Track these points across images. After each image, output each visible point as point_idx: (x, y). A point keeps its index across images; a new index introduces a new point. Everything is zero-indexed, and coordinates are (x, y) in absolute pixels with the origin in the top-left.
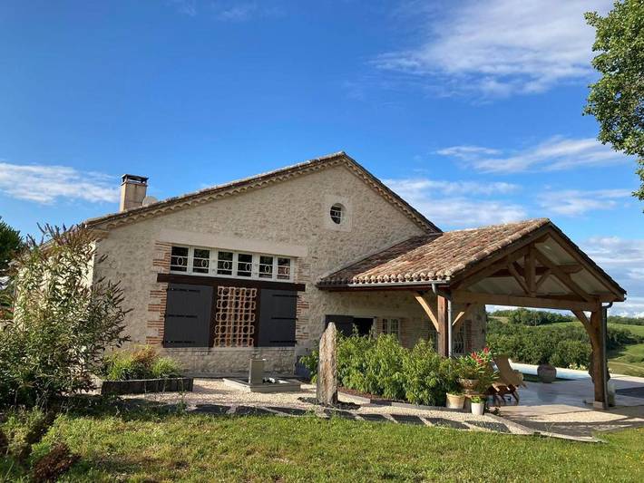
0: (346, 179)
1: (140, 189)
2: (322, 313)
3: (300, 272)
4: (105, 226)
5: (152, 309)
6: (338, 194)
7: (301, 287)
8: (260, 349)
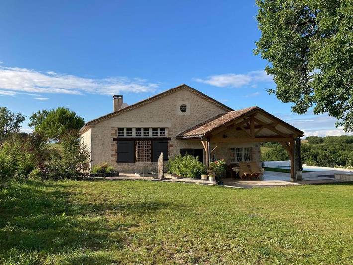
0: (187, 94)
1: (120, 101)
2: (178, 148)
3: (168, 133)
4: (93, 124)
5: (112, 150)
6: (183, 101)
7: (170, 139)
8: (153, 162)
